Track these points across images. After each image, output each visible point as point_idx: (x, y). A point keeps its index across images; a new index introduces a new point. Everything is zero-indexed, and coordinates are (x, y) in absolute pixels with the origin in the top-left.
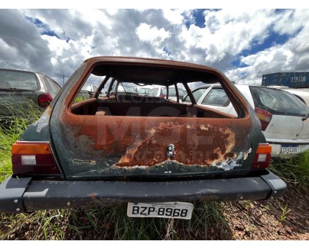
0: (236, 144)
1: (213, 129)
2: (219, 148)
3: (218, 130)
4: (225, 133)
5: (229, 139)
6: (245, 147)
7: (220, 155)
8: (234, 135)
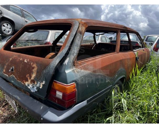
0: (37, 75)
1: (29, 62)
2: (28, 75)
3: (31, 63)
4: (33, 66)
5: (34, 70)
6: (41, 79)
7: (29, 80)
8: (37, 68)
